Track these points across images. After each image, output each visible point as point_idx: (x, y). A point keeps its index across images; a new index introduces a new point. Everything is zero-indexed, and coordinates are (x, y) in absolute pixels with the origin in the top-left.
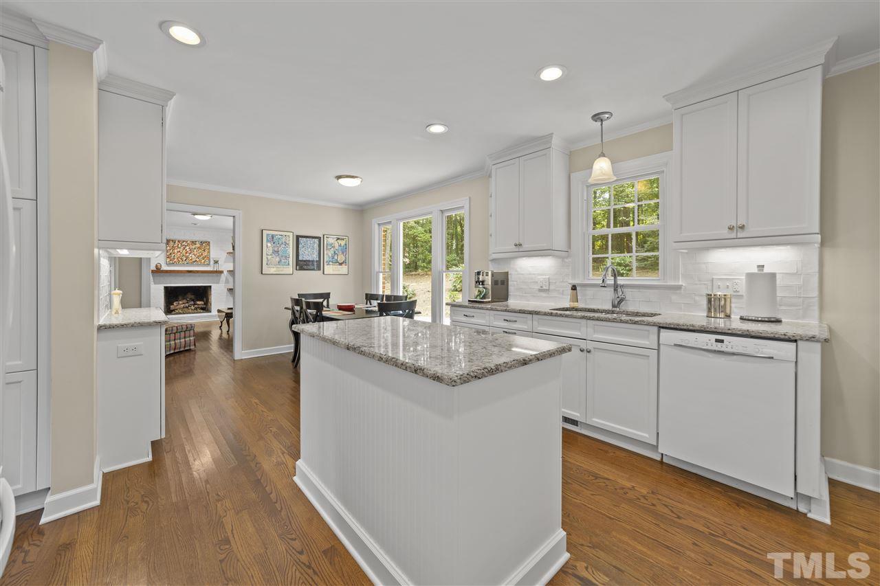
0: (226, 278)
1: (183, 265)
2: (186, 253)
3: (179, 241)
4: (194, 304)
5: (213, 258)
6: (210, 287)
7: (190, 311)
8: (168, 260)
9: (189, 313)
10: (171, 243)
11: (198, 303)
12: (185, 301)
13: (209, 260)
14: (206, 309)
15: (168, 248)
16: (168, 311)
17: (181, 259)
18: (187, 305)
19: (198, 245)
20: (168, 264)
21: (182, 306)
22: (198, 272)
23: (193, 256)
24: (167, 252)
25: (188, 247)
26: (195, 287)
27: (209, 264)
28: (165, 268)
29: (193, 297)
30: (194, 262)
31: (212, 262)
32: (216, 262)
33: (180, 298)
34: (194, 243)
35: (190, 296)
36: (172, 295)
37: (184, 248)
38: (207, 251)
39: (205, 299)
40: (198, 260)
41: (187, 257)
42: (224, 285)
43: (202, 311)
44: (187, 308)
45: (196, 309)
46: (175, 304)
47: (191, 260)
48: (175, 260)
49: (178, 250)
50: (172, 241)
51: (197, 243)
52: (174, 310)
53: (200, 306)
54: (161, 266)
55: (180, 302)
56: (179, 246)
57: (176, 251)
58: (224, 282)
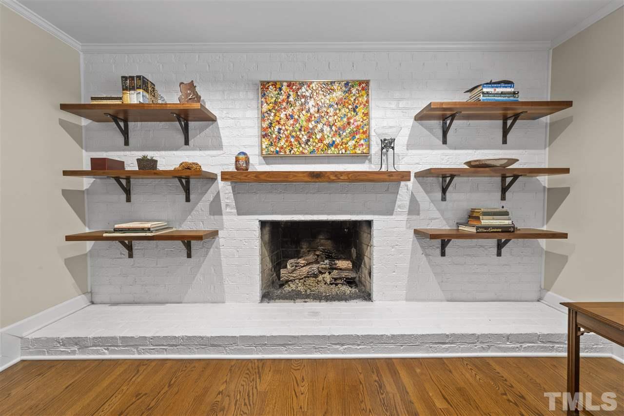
0: (413, 201)
1: (302, 158)
2: (309, 120)
3: (290, 85)
4: (332, 269)
5: (378, 135)
6: (369, 223)
7: (322, 288)
8: (266, 142)
9: (318, 296)
10: (272, 92)
11: (341, 264)
12: (311, 257)
13: (368, 139)
14: (360, 287)
15: (265, 107)
17: (297, 139)
18: (315, 267)
19: (338, 94)
20: (266, 156)
21: (305, 270)
22: (337, 176)
23: (327, 129)
24: (263, 119)
25: (311, 103)
26: (334, 222)
27: (365, 157)
28: (258, 165)
30: (329, 146)
31: (375, 148)
32: (387, 144)
33: (305, 247)
34: (327, 87)
37: (303, 105)
38: (361, 110)
39: (353, 251)
40: (338, 140)
41: (311, 133)
42: (405, 217)
43: (347, 289)
44: (315, 276)
45: (335, 282)
46: (289, 267)
47: (321, 140)
48: (282, 142)
49: (289, 111)
50: (275, 84)
51: (336, 86)
52: (287, 282)
53: (344, 274)
54: (247, 162)
55: (302, 261)
56: (291, 99)
57: (283, 116)
58: (406, 210)
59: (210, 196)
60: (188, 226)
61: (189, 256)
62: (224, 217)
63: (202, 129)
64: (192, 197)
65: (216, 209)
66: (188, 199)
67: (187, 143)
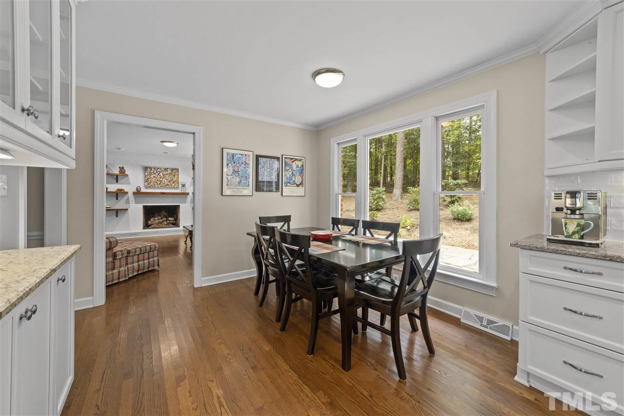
0: (192, 199)
1: (158, 188)
2: (160, 178)
3: (154, 168)
4: (167, 220)
5: (181, 182)
6: (179, 206)
7: (164, 226)
8: (146, 184)
9: (163, 228)
10: (149, 170)
11: (170, 219)
12: (159, 218)
13: (178, 184)
14: (176, 224)
15: (146, 174)
16: (147, 226)
17: (157, 183)
18: (161, 220)
19: (169, 172)
20: (146, 187)
21: (157, 221)
22: (169, 194)
23: (166, 181)
24: (145, 177)
25: (161, 173)
26: (168, 206)
27: (177, 188)
28: (143, 190)
29: (166, 214)
30: (166, 185)
31: (180, 186)
32: (183, 186)
33: (156, 215)
34: (166, 169)
35: (164, 213)
36: (150, 213)
37: (159, 174)
38: (176, 176)
39: (175, 216)
40: (169, 184)
41: (161, 181)
42: (189, 204)
43: (172, 226)
44: (161, 223)
45: (168, 224)
46: (152, 220)
47: (164, 184)
48: (152, 184)
49: (154, 175)
50: (150, 168)
51: (169, 170)
52: (151, 225)
53: (171, 222)
54: (140, 189)
55: (156, 219)
56: (155, 172)
57: (152, 176)
58: (190, 202)
59: (125, 198)
60: (117, 207)
61: (117, 216)
62: (131, 205)
63: (123, 178)
64: (118, 198)
65: (128, 202)
66: (117, 199)
67: (117, 182)
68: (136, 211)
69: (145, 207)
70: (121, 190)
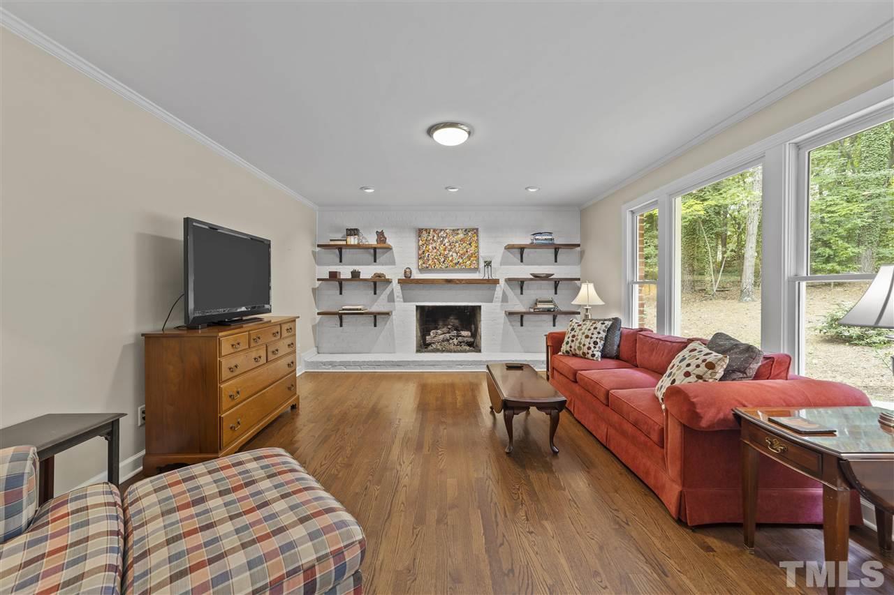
0: (504, 293)
1: (441, 271)
2: (445, 250)
3: (434, 231)
4: (458, 336)
5: (483, 258)
6: (480, 307)
7: (452, 347)
8: (421, 262)
9: (450, 351)
10: (425, 234)
11: (464, 333)
12: (445, 329)
13: (478, 260)
14: (474, 346)
15: (421, 243)
16: (423, 346)
17: (438, 260)
18: (448, 335)
19: (461, 236)
20: (421, 270)
21: (442, 337)
22: (460, 281)
23: (454, 255)
24: (419, 249)
25: (446, 240)
26: (460, 307)
27: (476, 270)
28: (416, 275)
29: (457, 322)
30: (456, 264)
31: (482, 265)
32: (488, 264)
33: (441, 323)
34: (455, 232)
35: (453, 321)
36: (430, 318)
37: (442, 242)
38: (474, 244)
39: (473, 326)
40: (461, 261)
41: (446, 257)
42: (499, 304)
43: (468, 348)
44: (448, 340)
45: (460, 343)
46: (431, 334)
47: (451, 261)
48: (430, 262)
49: (434, 245)
50: (426, 230)
51: (460, 232)
52: (430, 344)
53: (465, 339)
54: (411, 273)
55: (439, 331)
56: (435, 238)
57: (430, 247)
58: (501, 300)
59: (388, 291)
60: (374, 309)
61: (375, 326)
62: (396, 303)
63: (384, 253)
64: (377, 292)
65: (391, 299)
66: (375, 293)
67: (375, 261)
68: (405, 317)
69: (420, 309)
70: (379, 276)
